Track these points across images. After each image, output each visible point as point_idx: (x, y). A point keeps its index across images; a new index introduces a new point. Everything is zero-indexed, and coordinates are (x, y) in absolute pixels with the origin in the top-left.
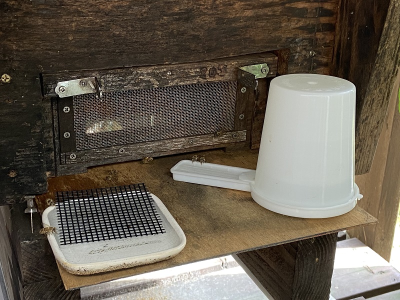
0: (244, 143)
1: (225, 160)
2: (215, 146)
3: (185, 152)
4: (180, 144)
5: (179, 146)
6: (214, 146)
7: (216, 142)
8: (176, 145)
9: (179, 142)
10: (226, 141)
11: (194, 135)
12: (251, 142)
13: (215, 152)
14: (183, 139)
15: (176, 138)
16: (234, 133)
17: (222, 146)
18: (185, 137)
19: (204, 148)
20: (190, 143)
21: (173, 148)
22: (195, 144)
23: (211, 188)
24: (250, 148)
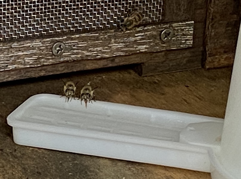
0: (187, 54)
1: (142, 94)
2: (117, 60)
3: (42, 74)
4: (30, 56)
5: (27, 60)
6: (113, 59)
7: (118, 50)
8: (19, 57)
9: (28, 48)
10: (143, 48)
11: (63, 34)
12: (204, 51)
13: (116, 75)
14: (37, 43)
15: (20, 39)
16: (164, 29)
17: (134, 60)
18: (42, 36)
19: (90, 66)
20: (55, 51)
21: (12, 64)
22: (68, 56)
23: (109, 163)
24: (203, 66)
